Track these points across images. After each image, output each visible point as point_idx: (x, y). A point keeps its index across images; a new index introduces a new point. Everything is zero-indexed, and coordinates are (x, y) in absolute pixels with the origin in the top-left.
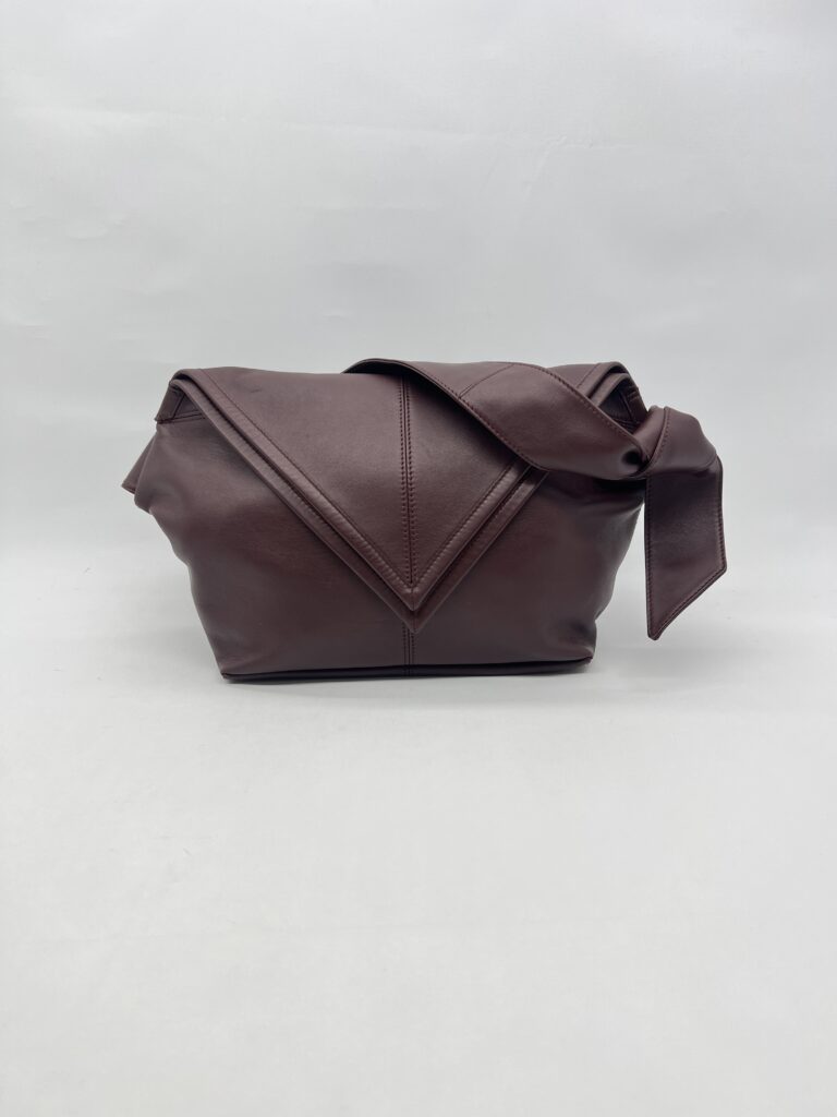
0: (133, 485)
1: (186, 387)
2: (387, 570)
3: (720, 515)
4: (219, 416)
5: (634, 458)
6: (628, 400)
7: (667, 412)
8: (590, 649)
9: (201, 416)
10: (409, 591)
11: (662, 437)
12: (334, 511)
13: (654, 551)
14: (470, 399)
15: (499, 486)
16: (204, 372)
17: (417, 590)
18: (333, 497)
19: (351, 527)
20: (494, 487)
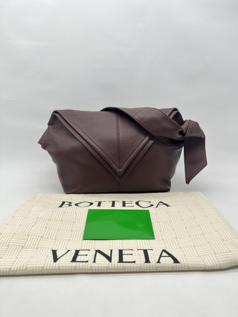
0: (41, 142)
1: (57, 115)
2: (113, 164)
3: (205, 150)
4: (66, 123)
5: (181, 133)
6: (179, 118)
7: (190, 121)
8: (169, 187)
9: (61, 122)
10: (119, 170)
11: (189, 128)
12: (98, 148)
13: (187, 160)
14: (136, 117)
15: (144, 141)
16: (62, 111)
17: (121, 170)
18: (98, 144)
19: (103, 153)
20: (142, 141)
